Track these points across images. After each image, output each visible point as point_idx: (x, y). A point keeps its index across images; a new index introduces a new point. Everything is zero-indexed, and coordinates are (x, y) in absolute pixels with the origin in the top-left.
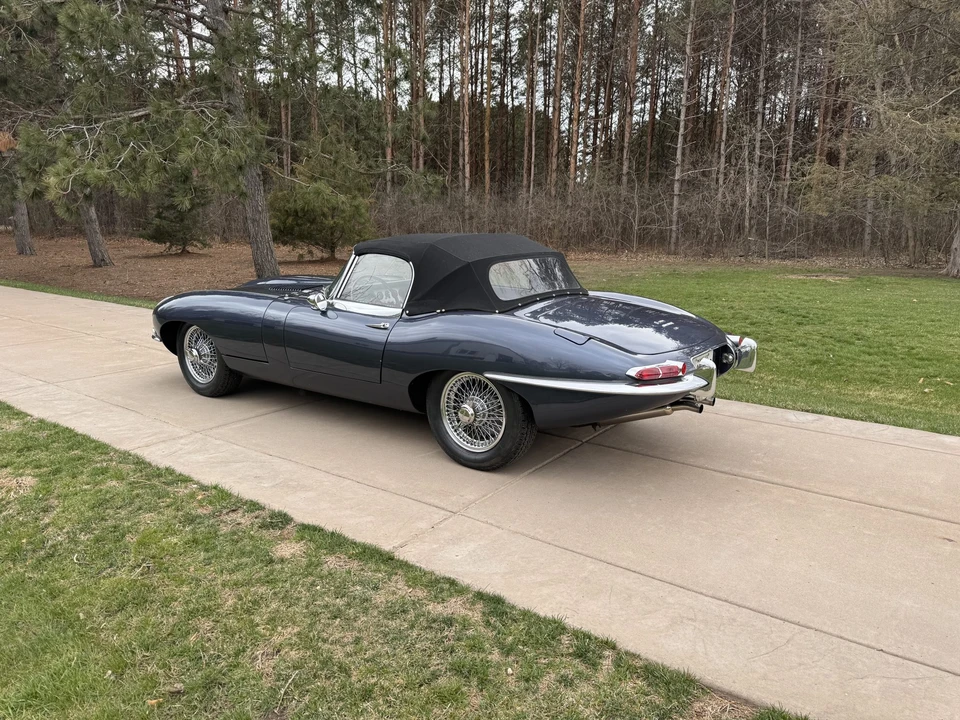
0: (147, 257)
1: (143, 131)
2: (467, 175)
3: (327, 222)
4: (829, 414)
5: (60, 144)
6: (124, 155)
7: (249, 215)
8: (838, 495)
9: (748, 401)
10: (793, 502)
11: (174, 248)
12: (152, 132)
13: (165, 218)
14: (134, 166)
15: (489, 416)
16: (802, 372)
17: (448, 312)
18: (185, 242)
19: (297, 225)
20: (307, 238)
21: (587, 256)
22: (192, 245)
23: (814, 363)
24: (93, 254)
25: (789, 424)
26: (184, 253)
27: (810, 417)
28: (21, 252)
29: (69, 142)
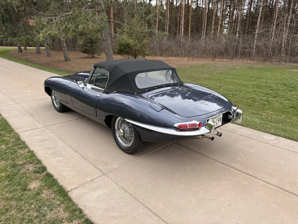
0: (82, 58)
1: (70, 19)
2: (183, 31)
3: (133, 48)
4: (283, 136)
5: (45, 23)
6: (64, 27)
7: (106, 46)
8: (268, 182)
9: (250, 128)
10: (246, 183)
11: (90, 56)
12: (73, 19)
13: (87, 46)
14: (66, 30)
15: (130, 134)
16: (285, 111)
17: (117, 92)
18: (93, 54)
19: (125, 49)
20: (127, 53)
21: (221, 60)
22: (95, 54)
23: (291, 107)
24: (65, 57)
25: (263, 140)
26: (93, 57)
27: (274, 137)
28: (48, 56)
29: (48, 23)
